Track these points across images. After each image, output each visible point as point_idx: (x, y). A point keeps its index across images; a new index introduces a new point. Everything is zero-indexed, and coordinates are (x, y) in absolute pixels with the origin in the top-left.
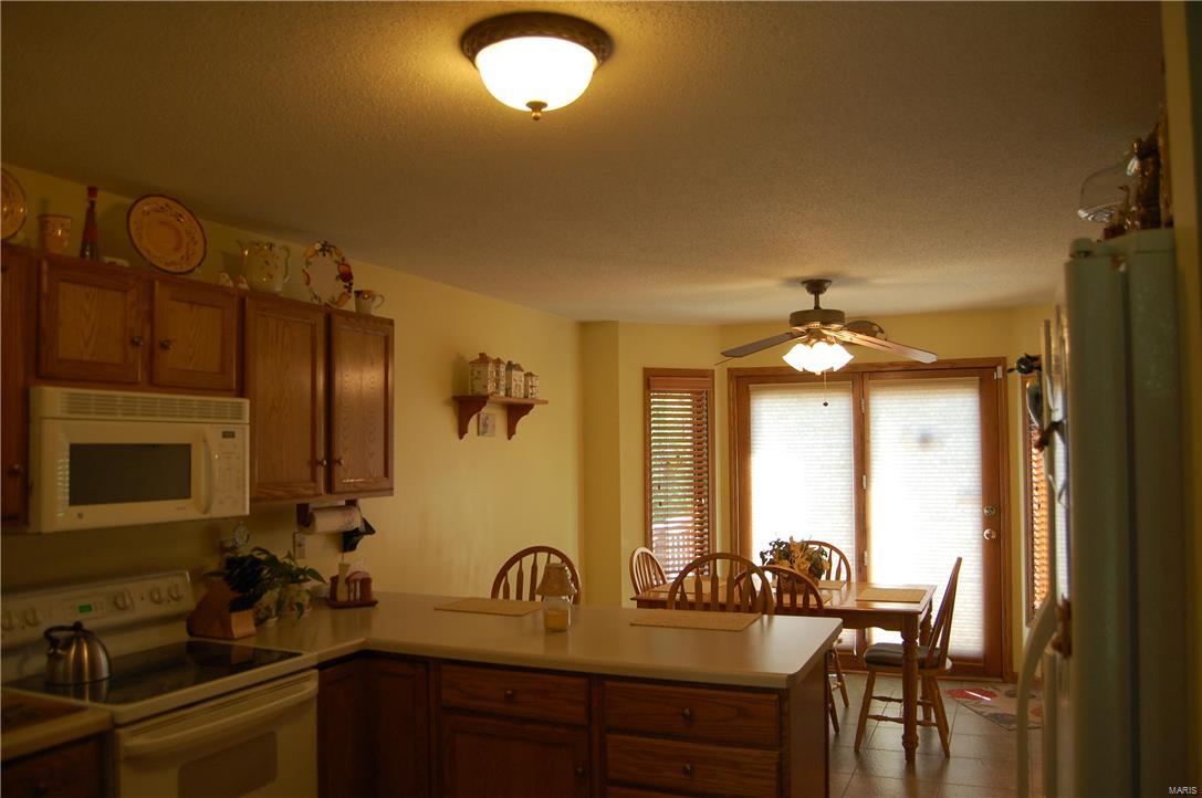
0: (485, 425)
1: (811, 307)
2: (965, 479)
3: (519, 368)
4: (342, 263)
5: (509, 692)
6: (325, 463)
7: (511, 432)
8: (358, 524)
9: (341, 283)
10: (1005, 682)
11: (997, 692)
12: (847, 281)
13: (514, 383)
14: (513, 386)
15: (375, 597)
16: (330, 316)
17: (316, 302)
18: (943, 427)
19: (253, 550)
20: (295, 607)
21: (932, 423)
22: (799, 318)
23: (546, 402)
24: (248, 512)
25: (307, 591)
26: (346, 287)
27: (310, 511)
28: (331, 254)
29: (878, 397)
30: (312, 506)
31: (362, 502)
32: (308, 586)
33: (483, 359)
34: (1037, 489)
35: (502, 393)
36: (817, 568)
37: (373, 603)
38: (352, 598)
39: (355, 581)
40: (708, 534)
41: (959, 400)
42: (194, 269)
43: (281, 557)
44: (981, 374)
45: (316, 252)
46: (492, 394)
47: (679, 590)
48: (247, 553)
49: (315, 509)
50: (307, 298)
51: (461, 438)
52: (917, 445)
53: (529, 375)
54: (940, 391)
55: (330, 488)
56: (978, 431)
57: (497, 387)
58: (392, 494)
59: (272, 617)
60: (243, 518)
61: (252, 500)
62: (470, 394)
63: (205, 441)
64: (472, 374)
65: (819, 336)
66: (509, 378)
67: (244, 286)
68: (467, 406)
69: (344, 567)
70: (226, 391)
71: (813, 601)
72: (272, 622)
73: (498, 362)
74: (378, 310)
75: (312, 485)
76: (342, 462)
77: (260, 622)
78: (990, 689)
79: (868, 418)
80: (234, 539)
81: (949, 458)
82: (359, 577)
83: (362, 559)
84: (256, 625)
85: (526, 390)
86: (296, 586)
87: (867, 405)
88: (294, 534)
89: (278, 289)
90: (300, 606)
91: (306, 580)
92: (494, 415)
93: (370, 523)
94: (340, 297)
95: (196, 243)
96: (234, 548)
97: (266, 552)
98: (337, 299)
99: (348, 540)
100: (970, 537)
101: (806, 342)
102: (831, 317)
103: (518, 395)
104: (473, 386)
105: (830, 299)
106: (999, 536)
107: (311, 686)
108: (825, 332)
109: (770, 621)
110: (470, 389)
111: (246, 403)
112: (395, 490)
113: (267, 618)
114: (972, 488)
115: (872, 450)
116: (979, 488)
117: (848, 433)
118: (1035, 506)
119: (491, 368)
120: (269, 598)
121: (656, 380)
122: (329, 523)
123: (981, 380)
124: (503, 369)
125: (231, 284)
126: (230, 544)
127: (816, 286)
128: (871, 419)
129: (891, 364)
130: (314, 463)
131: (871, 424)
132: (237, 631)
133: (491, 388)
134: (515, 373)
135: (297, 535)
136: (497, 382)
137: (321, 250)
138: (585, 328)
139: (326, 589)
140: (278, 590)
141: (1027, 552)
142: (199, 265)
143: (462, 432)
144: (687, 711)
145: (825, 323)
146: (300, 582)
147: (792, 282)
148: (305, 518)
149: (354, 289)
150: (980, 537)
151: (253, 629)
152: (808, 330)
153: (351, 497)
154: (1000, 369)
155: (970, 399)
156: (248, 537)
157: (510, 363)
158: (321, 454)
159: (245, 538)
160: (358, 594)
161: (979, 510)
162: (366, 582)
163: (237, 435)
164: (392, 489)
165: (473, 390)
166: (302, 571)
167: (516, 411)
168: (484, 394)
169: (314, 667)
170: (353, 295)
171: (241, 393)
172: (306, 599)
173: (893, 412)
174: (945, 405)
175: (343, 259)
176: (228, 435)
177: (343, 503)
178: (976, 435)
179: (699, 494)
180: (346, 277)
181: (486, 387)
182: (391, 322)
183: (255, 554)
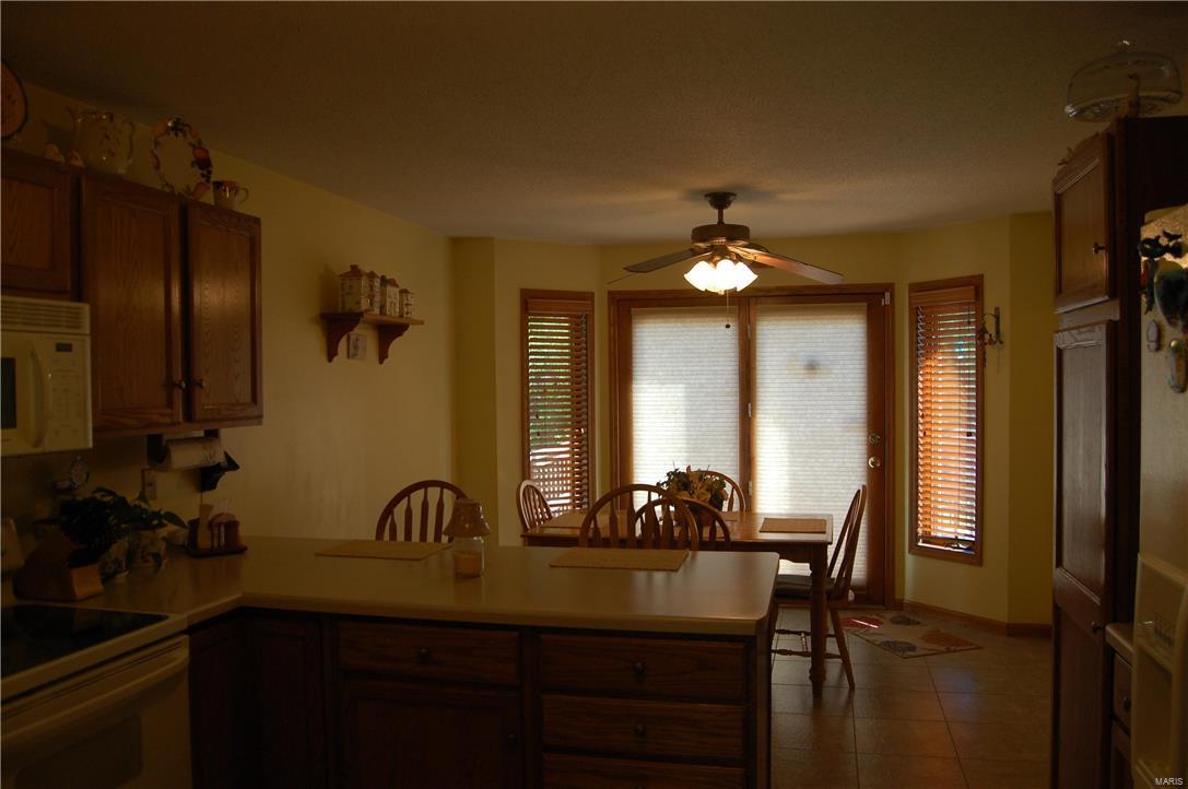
0: (356, 347)
1: (715, 221)
2: (853, 407)
3: (393, 283)
4: (197, 146)
5: (424, 651)
6: (184, 385)
7: (383, 356)
8: (220, 459)
9: (197, 171)
10: (887, 609)
11: (882, 620)
12: (753, 194)
13: (389, 300)
14: (388, 304)
15: (243, 543)
16: (185, 208)
17: (167, 190)
18: (829, 353)
19: (95, 492)
20: (150, 558)
21: (819, 349)
22: (703, 233)
23: (422, 323)
24: (91, 445)
25: (164, 538)
26: (203, 175)
27: (164, 443)
28: (185, 135)
29: (765, 323)
30: (166, 437)
31: (225, 432)
32: (163, 532)
33: (355, 272)
34: (923, 417)
35: (377, 311)
36: (717, 499)
37: (242, 550)
38: (216, 545)
39: (219, 524)
40: (587, 465)
41: (848, 326)
42: (13, 134)
43: (131, 497)
44: (869, 301)
45: (168, 130)
46: (366, 311)
47: (592, 526)
48: (88, 495)
49: (171, 441)
50: (158, 185)
51: (330, 360)
52: (803, 372)
53: (404, 292)
54: (827, 316)
55: (189, 416)
56: (865, 358)
57: (371, 304)
58: (260, 423)
59: (121, 572)
60: (84, 453)
61: (96, 430)
62: (340, 311)
63: (33, 354)
64: (343, 289)
65: (724, 253)
66: (383, 294)
67: (79, 163)
68: (336, 324)
69: (205, 509)
70: (58, 293)
71: (720, 533)
72: (122, 578)
73: (372, 275)
74: (242, 206)
75: (168, 411)
76: (204, 384)
77: (107, 578)
78: (875, 617)
79: (755, 344)
80: (71, 479)
81: (836, 385)
82: (224, 519)
83: (225, 498)
84: (103, 582)
85: (401, 309)
86: (148, 533)
87: (753, 331)
88: (143, 471)
89: (122, 171)
90: (157, 557)
91: (161, 525)
92: (365, 336)
93: (232, 457)
94: (196, 188)
95: (14, 102)
96: (70, 490)
97: (111, 493)
98: (192, 189)
99: (207, 477)
100: (855, 465)
101: (709, 260)
102: (737, 233)
103: (393, 312)
104: (343, 303)
105: (734, 214)
106: (883, 465)
107: (182, 655)
108: (731, 249)
109: (694, 557)
110: (340, 305)
111: (86, 308)
112: (264, 420)
113: (115, 573)
114: (858, 416)
115: (758, 377)
116: (864, 416)
117: (733, 359)
118: (921, 434)
119: (364, 282)
120: (118, 549)
121: (534, 303)
122: (187, 457)
123: (868, 306)
124: (377, 283)
125: (61, 159)
126: (66, 484)
127: (720, 200)
128: (758, 345)
129: (778, 288)
130: (170, 385)
131: (758, 350)
132: (80, 590)
133: (365, 304)
134: (389, 289)
135: (146, 473)
136: (371, 297)
137: (172, 129)
138: (457, 243)
139: (182, 534)
140: (127, 539)
141: (911, 479)
142: (19, 130)
143: (331, 354)
144: (639, 665)
145: (731, 239)
146: (154, 528)
147: (694, 195)
148: (158, 453)
149: (212, 180)
150: (865, 465)
151: (100, 587)
152: (712, 248)
153: (211, 426)
154: (887, 295)
155: (858, 326)
156: (88, 476)
157: (383, 278)
158: (178, 375)
159: (84, 476)
160: (223, 540)
161: (864, 438)
162: (232, 526)
163: (74, 347)
164: (261, 417)
165: (344, 307)
166: (157, 515)
167: (389, 332)
168: (357, 311)
169: (183, 632)
170: (211, 186)
171: (78, 295)
172: (162, 547)
173: (780, 338)
174: (832, 331)
175: (200, 142)
176: (64, 348)
177: (201, 434)
178: (863, 362)
179: (577, 424)
180: (204, 164)
181: (358, 303)
182: (257, 221)
183: (98, 496)
